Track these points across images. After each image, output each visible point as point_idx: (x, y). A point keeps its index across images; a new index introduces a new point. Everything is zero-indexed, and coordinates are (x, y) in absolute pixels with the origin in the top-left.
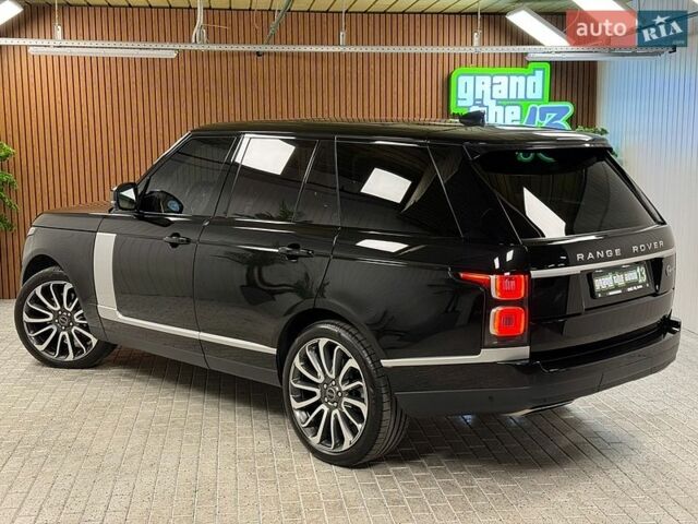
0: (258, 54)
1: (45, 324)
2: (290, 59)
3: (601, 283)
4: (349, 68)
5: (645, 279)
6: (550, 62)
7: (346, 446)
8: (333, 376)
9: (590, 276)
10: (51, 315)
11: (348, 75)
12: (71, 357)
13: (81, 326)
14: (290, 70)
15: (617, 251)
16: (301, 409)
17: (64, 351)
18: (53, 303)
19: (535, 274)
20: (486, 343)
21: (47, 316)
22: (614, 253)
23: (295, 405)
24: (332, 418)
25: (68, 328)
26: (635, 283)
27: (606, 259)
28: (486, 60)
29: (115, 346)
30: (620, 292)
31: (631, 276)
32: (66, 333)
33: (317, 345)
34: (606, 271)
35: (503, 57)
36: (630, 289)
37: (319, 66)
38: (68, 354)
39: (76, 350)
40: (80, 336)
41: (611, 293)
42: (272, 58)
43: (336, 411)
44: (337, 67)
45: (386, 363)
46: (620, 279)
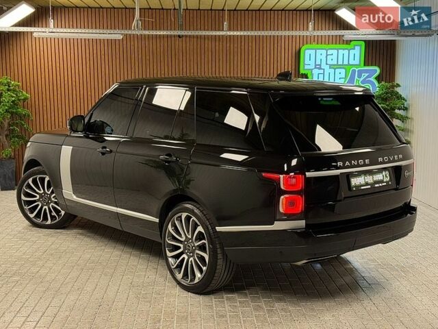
0: (179, 36)
1: (35, 201)
2: (199, 40)
3: (355, 181)
4: (236, 45)
5: (388, 179)
6: (365, 41)
7: (197, 281)
8: (190, 237)
9: (348, 176)
10: (38, 196)
11: (236, 50)
12: (49, 222)
13: (56, 203)
14: (199, 46)
15: (367, 161)
16: (172, 257)
17: (45, 218)
18: (39, 189)
19: (308, 174)
20: (278, 218)
21: (36, 197)
22: (364, 162)
23: (169, 254)
24: (190, 263)
25: (48, 204)
26: (382, 182)
27: (358, 166)
28: (323, 39)
29: (75, 216)
30: (369, 187)
31: (379, 177)
32: (46, 207)
33: (181, 217)
34: (360, 174)
35: (334, 38)
36: (376, 186)
37: (217, 44)
38: (47, 220)
39: (53, 218)
40: (55, 209)
41: (362, 188)
42: (188, 39)
43: (191, 259)
44: (228, 45)
45: (218, 229)
46: (369, 179)
